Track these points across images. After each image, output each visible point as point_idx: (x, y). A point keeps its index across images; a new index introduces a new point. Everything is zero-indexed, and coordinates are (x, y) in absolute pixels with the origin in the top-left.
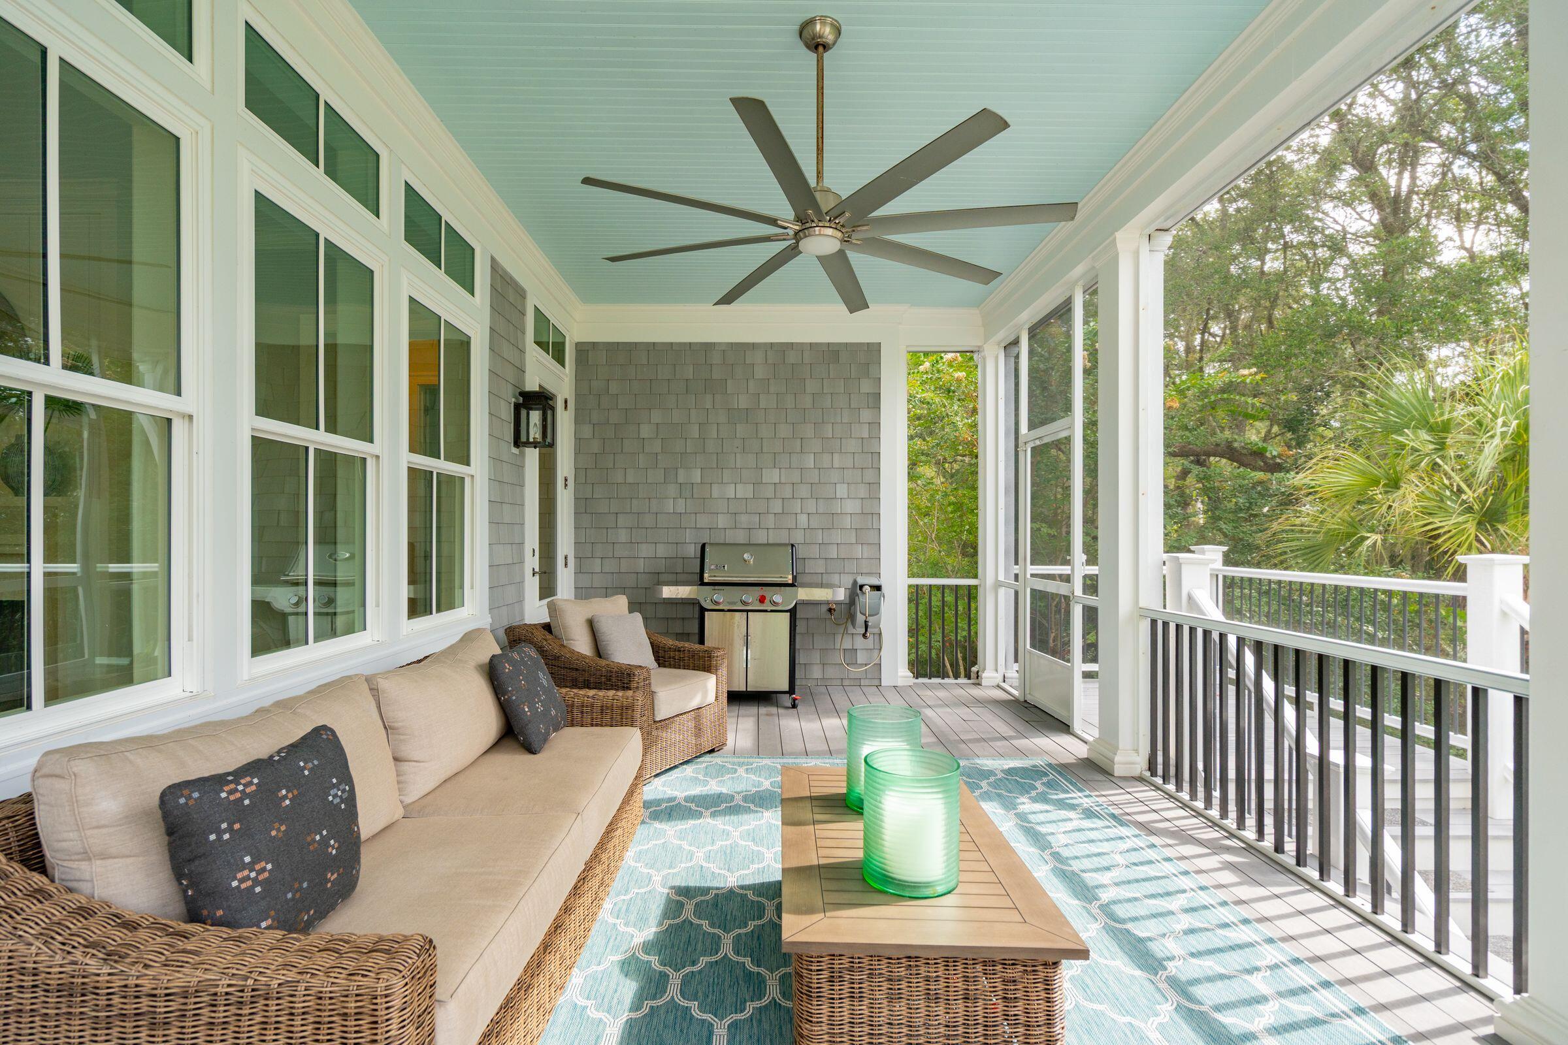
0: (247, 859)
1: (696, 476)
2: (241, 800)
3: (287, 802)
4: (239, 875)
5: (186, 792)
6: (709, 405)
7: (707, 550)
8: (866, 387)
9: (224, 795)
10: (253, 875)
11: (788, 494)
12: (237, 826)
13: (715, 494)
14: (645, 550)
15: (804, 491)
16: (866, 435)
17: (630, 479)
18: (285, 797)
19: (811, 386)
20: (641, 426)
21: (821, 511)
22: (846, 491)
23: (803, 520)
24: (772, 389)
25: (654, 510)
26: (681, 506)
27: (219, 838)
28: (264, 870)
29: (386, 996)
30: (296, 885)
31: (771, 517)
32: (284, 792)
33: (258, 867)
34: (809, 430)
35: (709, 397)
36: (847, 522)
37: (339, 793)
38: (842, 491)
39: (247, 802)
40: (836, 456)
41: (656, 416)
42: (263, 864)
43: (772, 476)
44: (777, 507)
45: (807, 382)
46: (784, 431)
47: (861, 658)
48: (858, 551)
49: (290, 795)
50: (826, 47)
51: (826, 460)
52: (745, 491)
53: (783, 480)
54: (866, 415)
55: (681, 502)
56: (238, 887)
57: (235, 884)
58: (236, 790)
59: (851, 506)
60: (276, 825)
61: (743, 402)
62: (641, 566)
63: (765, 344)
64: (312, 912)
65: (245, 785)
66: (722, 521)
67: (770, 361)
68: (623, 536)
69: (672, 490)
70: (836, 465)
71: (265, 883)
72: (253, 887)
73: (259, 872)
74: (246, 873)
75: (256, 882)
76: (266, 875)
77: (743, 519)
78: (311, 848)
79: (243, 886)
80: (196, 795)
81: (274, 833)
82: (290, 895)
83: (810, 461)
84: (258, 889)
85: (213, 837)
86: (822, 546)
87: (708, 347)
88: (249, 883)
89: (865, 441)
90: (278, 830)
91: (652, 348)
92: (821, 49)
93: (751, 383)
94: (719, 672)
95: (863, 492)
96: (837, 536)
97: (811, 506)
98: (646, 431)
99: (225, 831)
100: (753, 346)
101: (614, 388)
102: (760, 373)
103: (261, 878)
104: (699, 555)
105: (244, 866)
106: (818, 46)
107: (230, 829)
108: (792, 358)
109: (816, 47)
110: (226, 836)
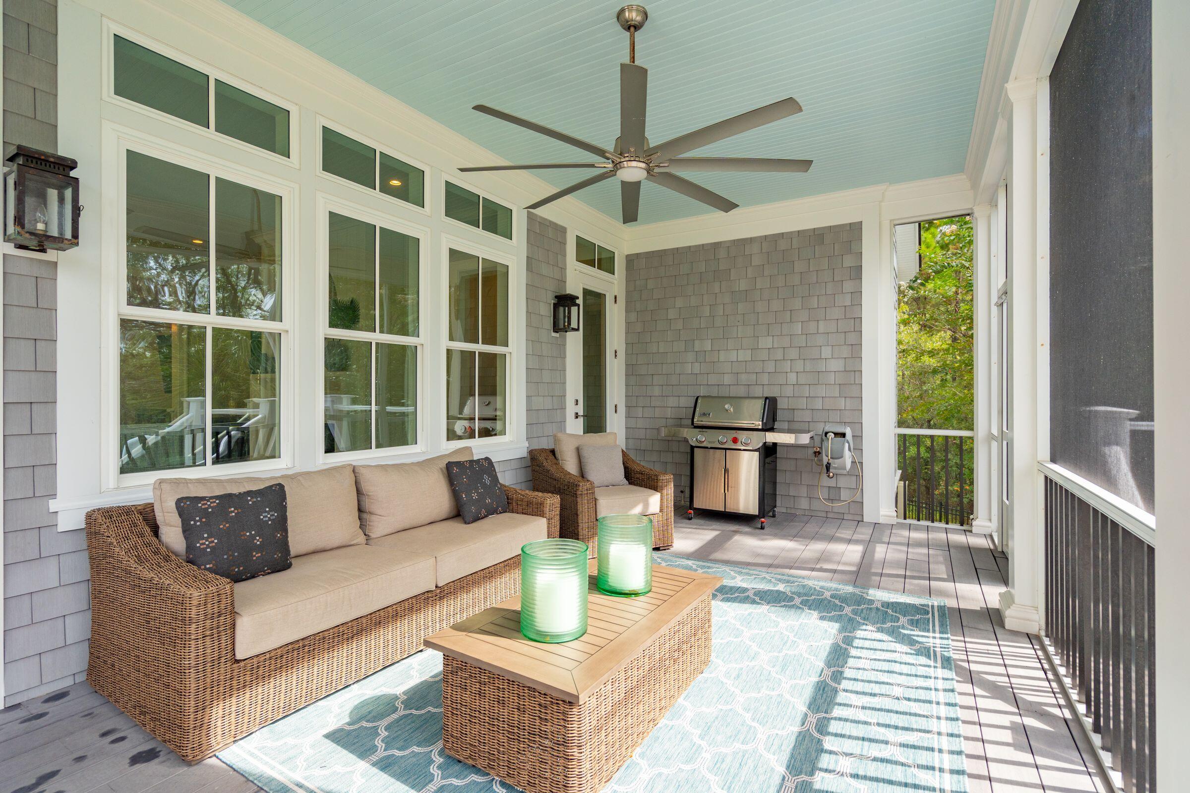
0: (206, 535)
1: (708, 346)
2: (207, 509)
3: (233, 514)
4: (201, 542)
5: (185, 501)
6: (717, 290)
7: (699, 401)
8: (848, 261)
9: (200, 505)
10: (207, 543)
11: (780, 357)
12: (204, 520)
13: (721, 359)
14: (672, 402)
15: (793, 354)
16: (848, 303)
17: (661, 350)
18: (233, 512)
19: (799, 266)
20: (669, 310)
21: (808, 369)
22: (830, 352)
23: (792, 378)
24: (766, 273)
25: (677, 372)
26: (697, 368)
27: (195, 523)
28: (213, 542)
29: (190, 598)
30: (230, 553)
31: (766, 376)
32: (233, 509)
33: (210, 540)
34: (797, 303)
35: (717, 285)
36: (831, 378)
37: (269, 516)
38: (826, 352)
39: (210, 510)
40: (821, 323)
41: (679, 303)
42: (213, 539)
43: (766, 342)
44: (770, 367)
45: (796, 263)
46: (776, 305)
47: (844, 495)
48: (841, 403)
49: (236, 511)
50: (637, 27)
51: (812, 327)
52: (744, 355)
53: (775, 346)
54: (848, 286)
55: (697, 365)
56: (199, 547)
57: (198, 545)
58: (206, 504)
59: (836, 365)
60: (224, 523)
61: (743, 285)
62: (669, 413)
63: (760, 237)
64: (241, 568)
65: (211, 503)
66: (727, 379)
67: (764, 251)
68: (657, 391)
69: (690, 357)
70: (821, 330)
71: (213, 548)
72: (206, 548)
73: (210, 542)
74: (204, 541)
75: (208, 546)
76: (214, 544)
77: (743, 377)
78: (243, 538)
79: (202, 547)
80: (188, 503)
81: (221, 527)
82: (225, 557)
83: (798, 328)
84: (208, 550)
85: (192, 523)
86: (809, 399)
87: (716, 246)
88: (205, 546)
89: (847, 308)
90: (225, 525)
91: (676, 252)
92: (632, 29)
93: (750, 270)
94: (665, 492)
95: (845, 352)
96: (821, 391)
97: (799, 366)
98: (672, 314)
99: (198, 521)
100: (751, 240)
101: (651, 284)
102: (756, 261)
103: (210, 545)
104: (693, 405)
105: (203, 538)
106: (632, 27)
107: (200, 521)
108: (783, 245)
109: (629, 28)
110: (198, 523)
